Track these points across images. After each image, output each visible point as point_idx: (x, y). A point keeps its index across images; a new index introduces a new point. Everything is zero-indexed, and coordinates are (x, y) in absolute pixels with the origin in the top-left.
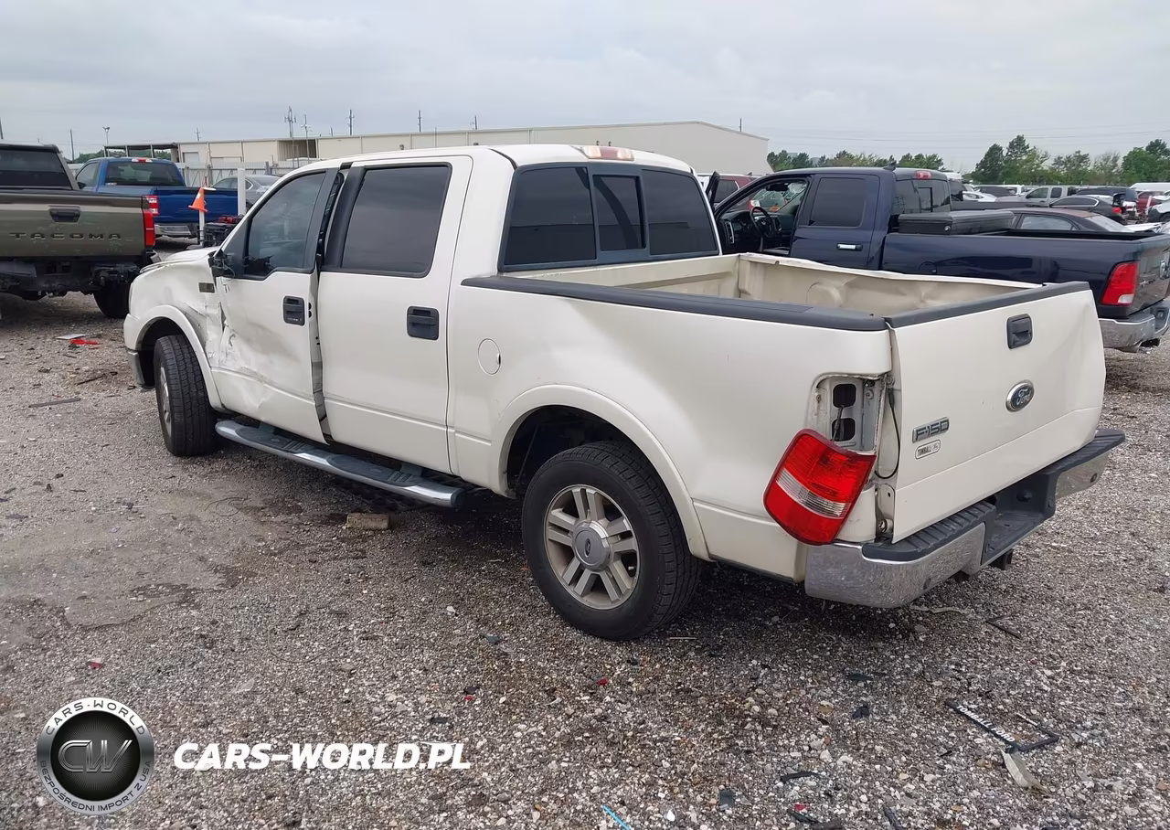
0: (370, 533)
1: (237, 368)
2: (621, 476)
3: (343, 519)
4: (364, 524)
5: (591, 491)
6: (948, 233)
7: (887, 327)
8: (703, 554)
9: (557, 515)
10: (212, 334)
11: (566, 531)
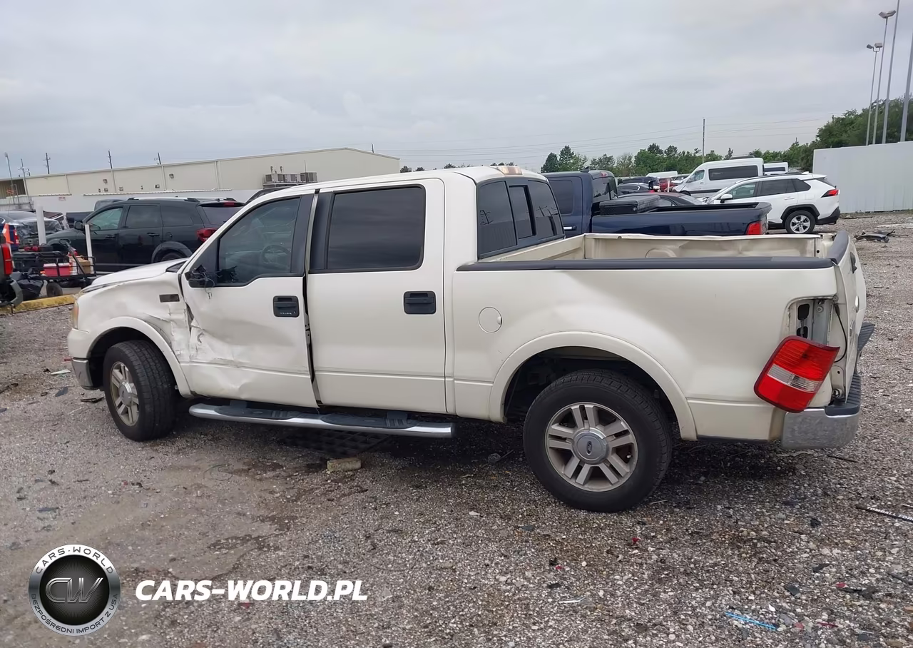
0: (351, 473)
1: (210, 359)
2: (619, 391)
3: (323, 466)
4: (343, 467)
5: (589, 406)
6: (635, 212)
7: (833, 265)
8: (693, 436)
9: (556, 428)
10: (178, 336)
11: (564, 440)
